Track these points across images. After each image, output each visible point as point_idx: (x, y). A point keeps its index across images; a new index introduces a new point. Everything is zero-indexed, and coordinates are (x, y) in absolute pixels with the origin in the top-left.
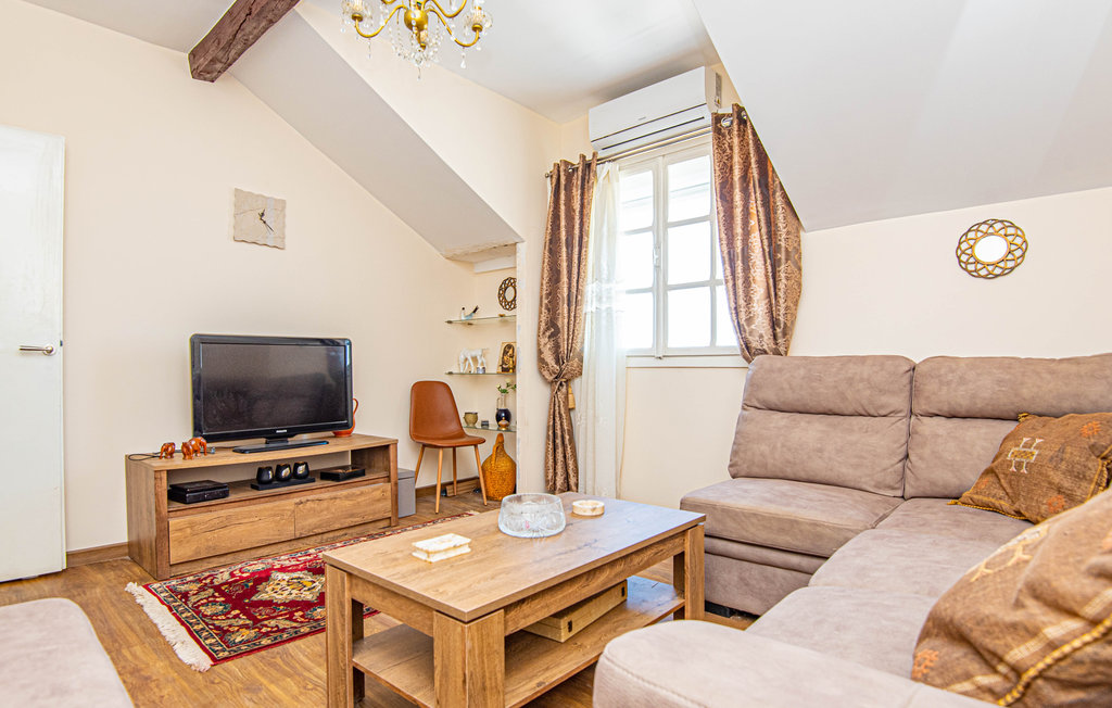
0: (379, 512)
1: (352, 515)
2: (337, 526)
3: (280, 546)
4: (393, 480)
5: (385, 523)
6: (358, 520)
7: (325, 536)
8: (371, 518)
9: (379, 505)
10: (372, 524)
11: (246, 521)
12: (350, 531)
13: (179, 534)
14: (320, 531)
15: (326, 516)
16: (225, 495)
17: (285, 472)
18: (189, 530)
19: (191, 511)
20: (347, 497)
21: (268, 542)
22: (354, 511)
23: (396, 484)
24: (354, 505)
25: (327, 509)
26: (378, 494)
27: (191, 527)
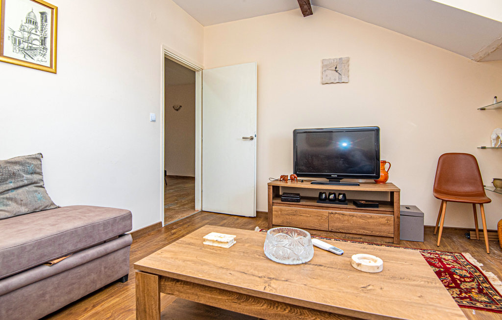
0: (384, 232)
1: (364, 229)
2: (354, 232)
3: (321, 232)
4: (396, 214)
5: (390, 240)
6: (368, 232)
7: (348, 235)
8: (377, 234)
9: (384, 228)
10: (381, 238)
11: (304, 215)
12: (364, 237)
13: (276, 213)
14: (343, 231)
15: (346, 224)
16: (298, 201)
17: (332, 197)
18: (280, 212)
19: (282, 205)
20: (361, 217)
21: (314, 228)
22: (365, 227)
23: (398, 218)
24: (366, 223)
25: (348, 220)
26: (383, 221)
27: (281, 211)
